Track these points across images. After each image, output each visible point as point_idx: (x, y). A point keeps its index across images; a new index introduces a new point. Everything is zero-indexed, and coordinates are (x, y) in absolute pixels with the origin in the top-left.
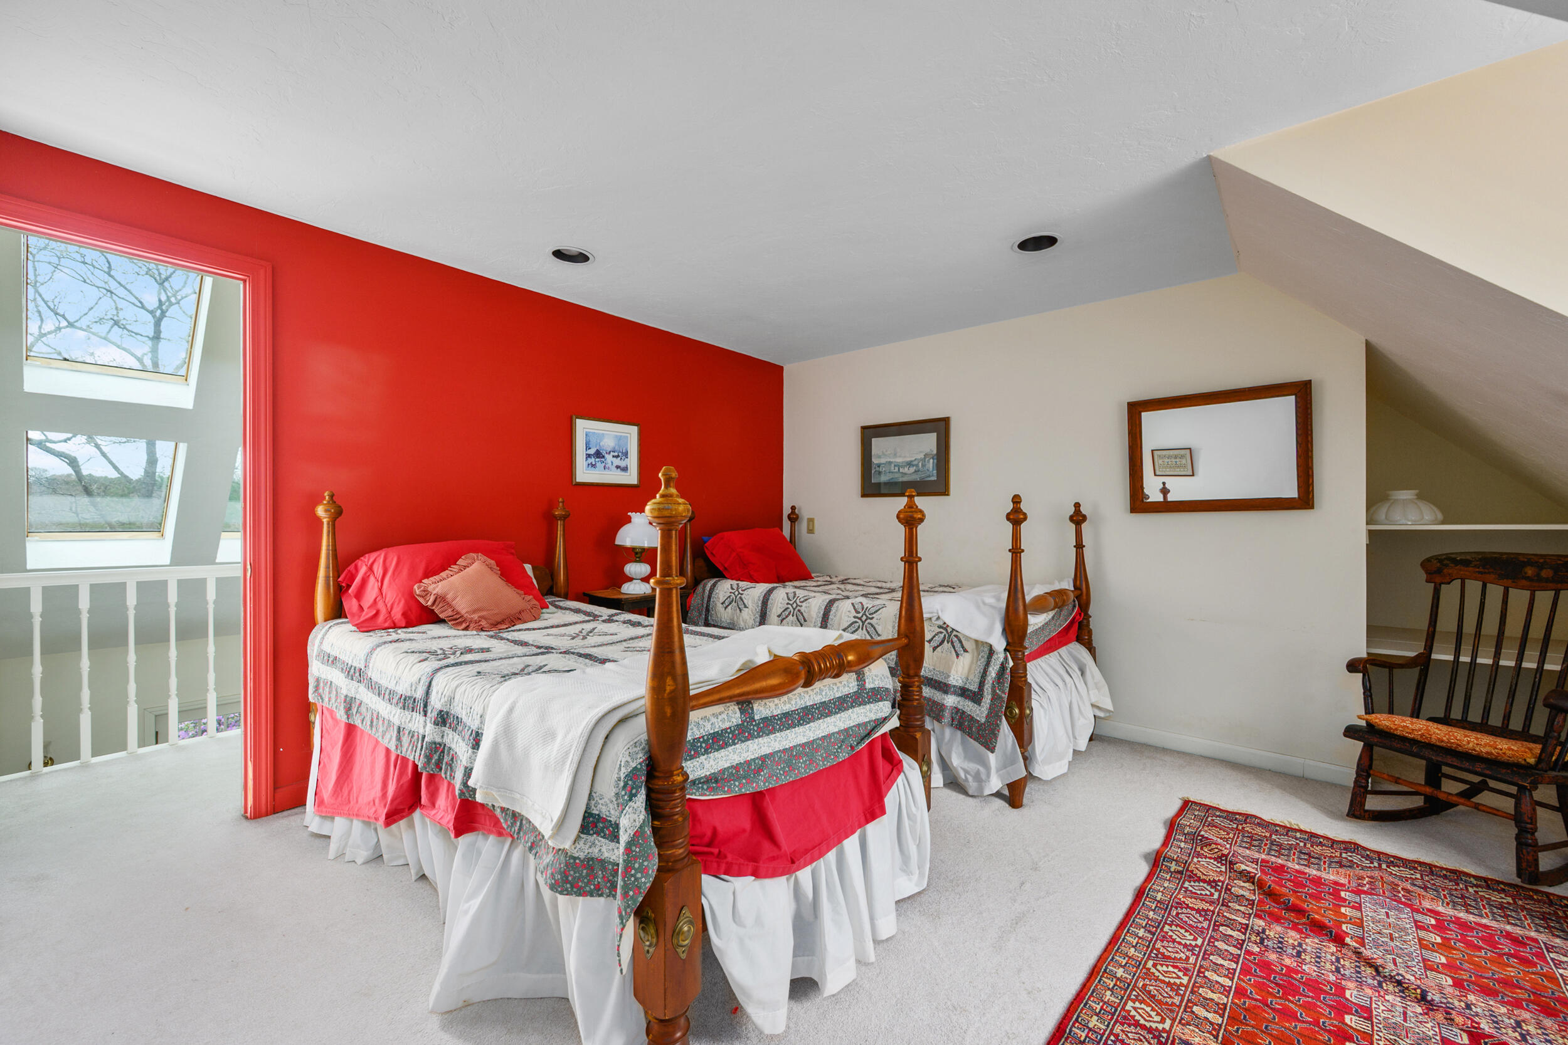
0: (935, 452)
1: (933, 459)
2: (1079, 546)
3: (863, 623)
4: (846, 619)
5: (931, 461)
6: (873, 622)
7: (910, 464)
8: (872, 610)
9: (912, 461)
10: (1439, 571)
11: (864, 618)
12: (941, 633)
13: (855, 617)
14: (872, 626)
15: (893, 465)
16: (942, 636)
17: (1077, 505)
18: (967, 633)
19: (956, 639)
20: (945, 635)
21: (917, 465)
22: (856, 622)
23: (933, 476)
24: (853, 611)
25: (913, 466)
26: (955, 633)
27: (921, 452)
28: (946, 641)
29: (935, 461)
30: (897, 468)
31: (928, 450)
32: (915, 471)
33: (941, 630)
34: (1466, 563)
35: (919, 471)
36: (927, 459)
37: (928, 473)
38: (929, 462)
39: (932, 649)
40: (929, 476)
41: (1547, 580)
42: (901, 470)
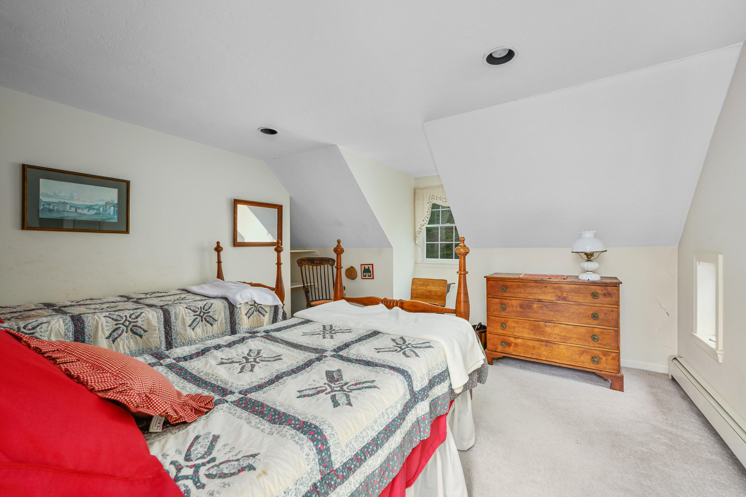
0: (116, 202)
1: (114, 206)
2: (219, 262)
3: (202, 317)
4: (188, 318)
5: (112, 208)
6: (210, 314)
7: (90, 208)
8: (206, 307)
9: (93, 206)
10: (301, 263)
11: (202, 314)
12: (252, 308)
13: (194, 315)
14: (210, 317)
15: (68, 206)
16: (253, 309)
17: (218, 243)
18: (266, 304)
19: (260, 308)
20: (254, 309)
21: (98, 210)
22: (197, 318)
23: (113, 219)
24: (191, 312)
25: (94, 209)
26: (259, 306)
27: (102, 200)
28: (255, 312)
29: (116, 209)
30: (73, 210)
31: (109, 200)
32: (96, 214)
33: (252, 307)
34: (305, 260)
35: (99, 214)
36: (108, 207)
37: (109, 216)
38: (110, 208)
39: (247, 318)
40: (110, 219)
41: (319, 263)
42: (79, 211)
